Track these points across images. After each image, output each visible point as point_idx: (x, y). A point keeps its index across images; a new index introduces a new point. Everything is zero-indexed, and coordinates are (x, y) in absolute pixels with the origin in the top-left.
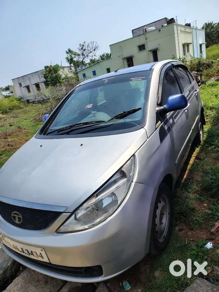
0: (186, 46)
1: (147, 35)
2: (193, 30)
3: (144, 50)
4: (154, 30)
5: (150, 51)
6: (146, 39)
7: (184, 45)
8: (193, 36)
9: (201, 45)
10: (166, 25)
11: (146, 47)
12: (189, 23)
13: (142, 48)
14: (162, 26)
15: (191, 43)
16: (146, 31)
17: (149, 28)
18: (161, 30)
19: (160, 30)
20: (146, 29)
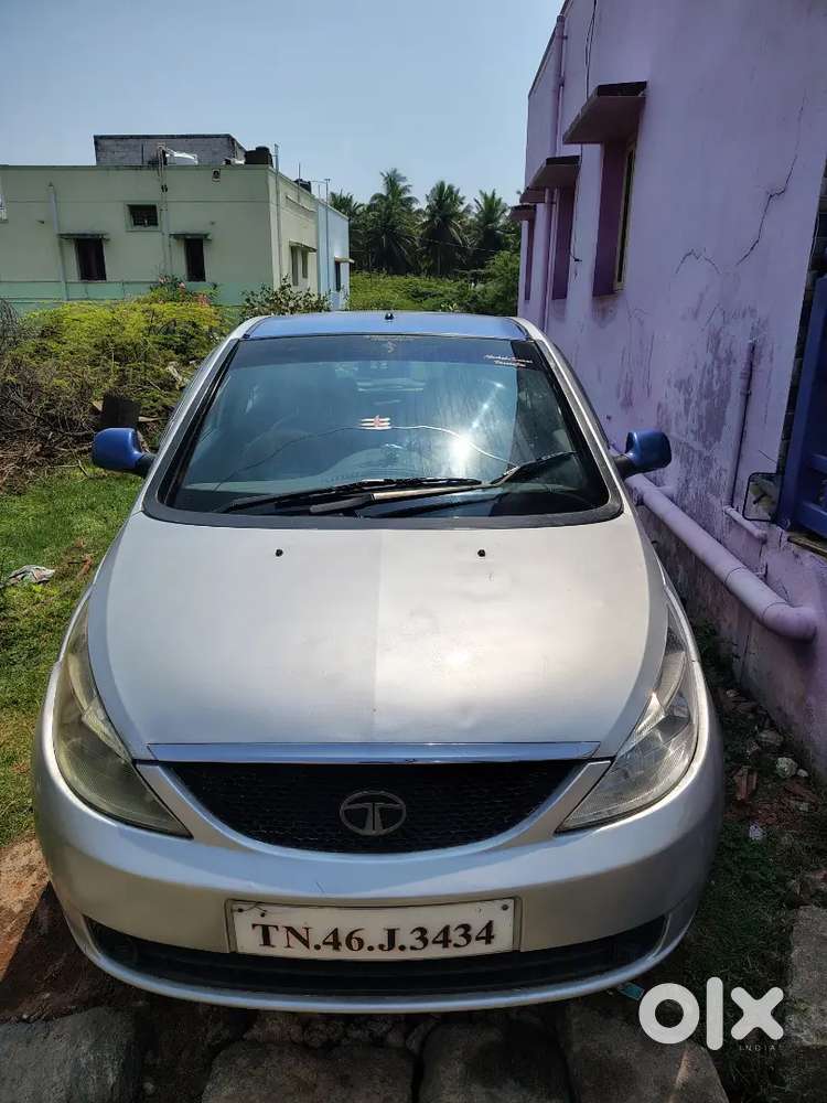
0: (299, 252)
1: (170, 177)
2: (320, 208)
3: (151, 228)
4: (196, 167)
5: (177, 236)
6: (164, 188)
7: (294, 249)
8: (317, 228)
9: (337, 264)
10: (242, 162)
11: (162, 217)
12: (306, 180)
13: (144, 215)
14: (228, 162)
15: (315, 250)
16: (165, 159)
17: (176, 155)
18: (222, 172)
19: (216, 175)
20: (164, 153)
